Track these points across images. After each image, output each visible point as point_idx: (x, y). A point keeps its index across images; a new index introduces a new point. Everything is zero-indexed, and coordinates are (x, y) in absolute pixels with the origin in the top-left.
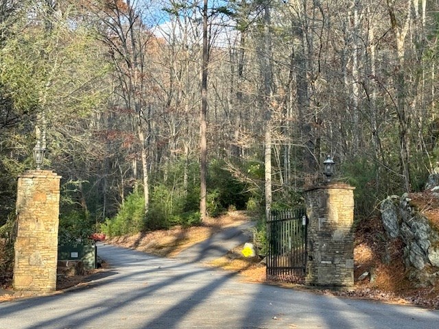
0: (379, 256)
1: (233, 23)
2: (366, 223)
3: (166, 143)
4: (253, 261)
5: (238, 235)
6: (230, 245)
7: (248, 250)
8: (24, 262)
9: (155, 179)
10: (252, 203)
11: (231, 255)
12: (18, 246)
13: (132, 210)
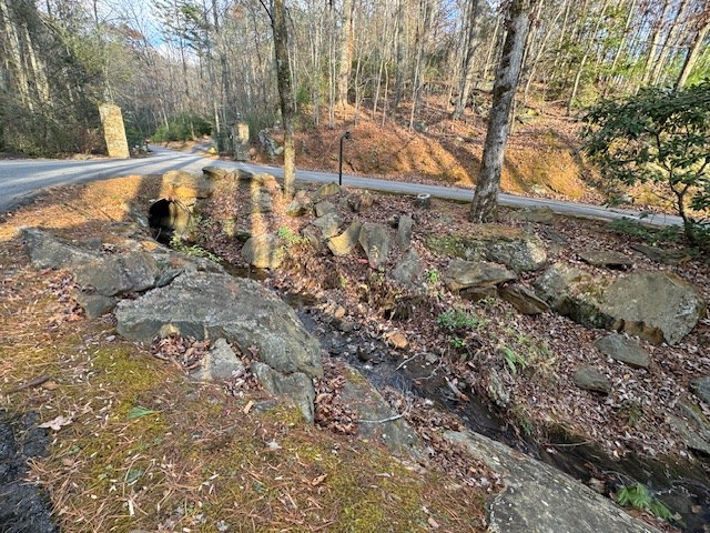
0: (258, 151)
1: (195, 52)
2: (254, 140)
3: (172, 105)
4: (214, 154)
5: (209, 145)
6: (206, 149)
7: (213, 150)
8: (111, 145)
9: (170, 120)
10: (212, 133)
11: (206, 152)
12: (106, 138)
13: (162, 132)
